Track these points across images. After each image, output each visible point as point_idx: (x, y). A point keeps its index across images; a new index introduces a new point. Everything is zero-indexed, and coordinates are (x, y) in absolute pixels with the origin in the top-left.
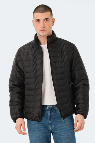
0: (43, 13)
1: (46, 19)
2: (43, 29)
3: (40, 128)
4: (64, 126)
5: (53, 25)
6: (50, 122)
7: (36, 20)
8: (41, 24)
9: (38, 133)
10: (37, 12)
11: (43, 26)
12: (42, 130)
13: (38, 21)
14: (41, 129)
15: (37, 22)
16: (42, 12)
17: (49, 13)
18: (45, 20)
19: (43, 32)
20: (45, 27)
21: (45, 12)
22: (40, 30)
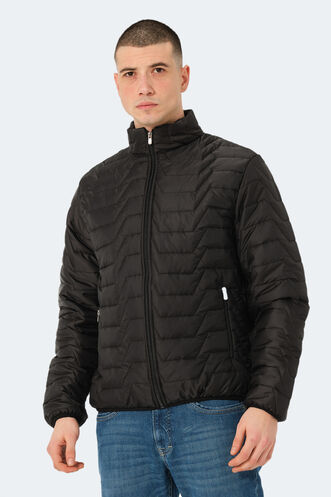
0: (147, 47)
1: (159, 68)
2: (148, 100)
3: (128, 457)
4: (202, 452)
5: (183, 90)
6: (156, 435)
7: (124, 70)
8: (140, 84)
9: (119, 476)
10: (126, 44)
11: (145, 90)
12: (135, 465)
13: (131, 74)
14: (131, 461)
15: (128, 79)
16: (141, 43)
17: (168, 46)
18: (152, 72)
19: (148, 112)
20: (154, 93)
21: (152, 43)
22: (138, 103)
